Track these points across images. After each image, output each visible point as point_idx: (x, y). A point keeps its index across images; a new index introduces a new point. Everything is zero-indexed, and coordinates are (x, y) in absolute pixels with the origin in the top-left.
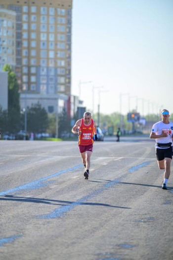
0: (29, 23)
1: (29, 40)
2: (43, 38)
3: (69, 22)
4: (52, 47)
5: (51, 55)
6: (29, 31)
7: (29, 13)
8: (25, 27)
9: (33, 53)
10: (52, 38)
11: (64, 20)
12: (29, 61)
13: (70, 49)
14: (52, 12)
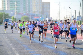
0: (44, 6)
1: (44, 9)
2: (46, 8)
3: (50, 6)
4: (47, 10)
5: (47, 11)
6: (44, 7)
7: (44, 5)
8: (43, 7)
9: (44, 11)
10: (47, 8)
11: (49, 5)
12: (44, 12)
13: (50, 10)
14: (47, 4)
